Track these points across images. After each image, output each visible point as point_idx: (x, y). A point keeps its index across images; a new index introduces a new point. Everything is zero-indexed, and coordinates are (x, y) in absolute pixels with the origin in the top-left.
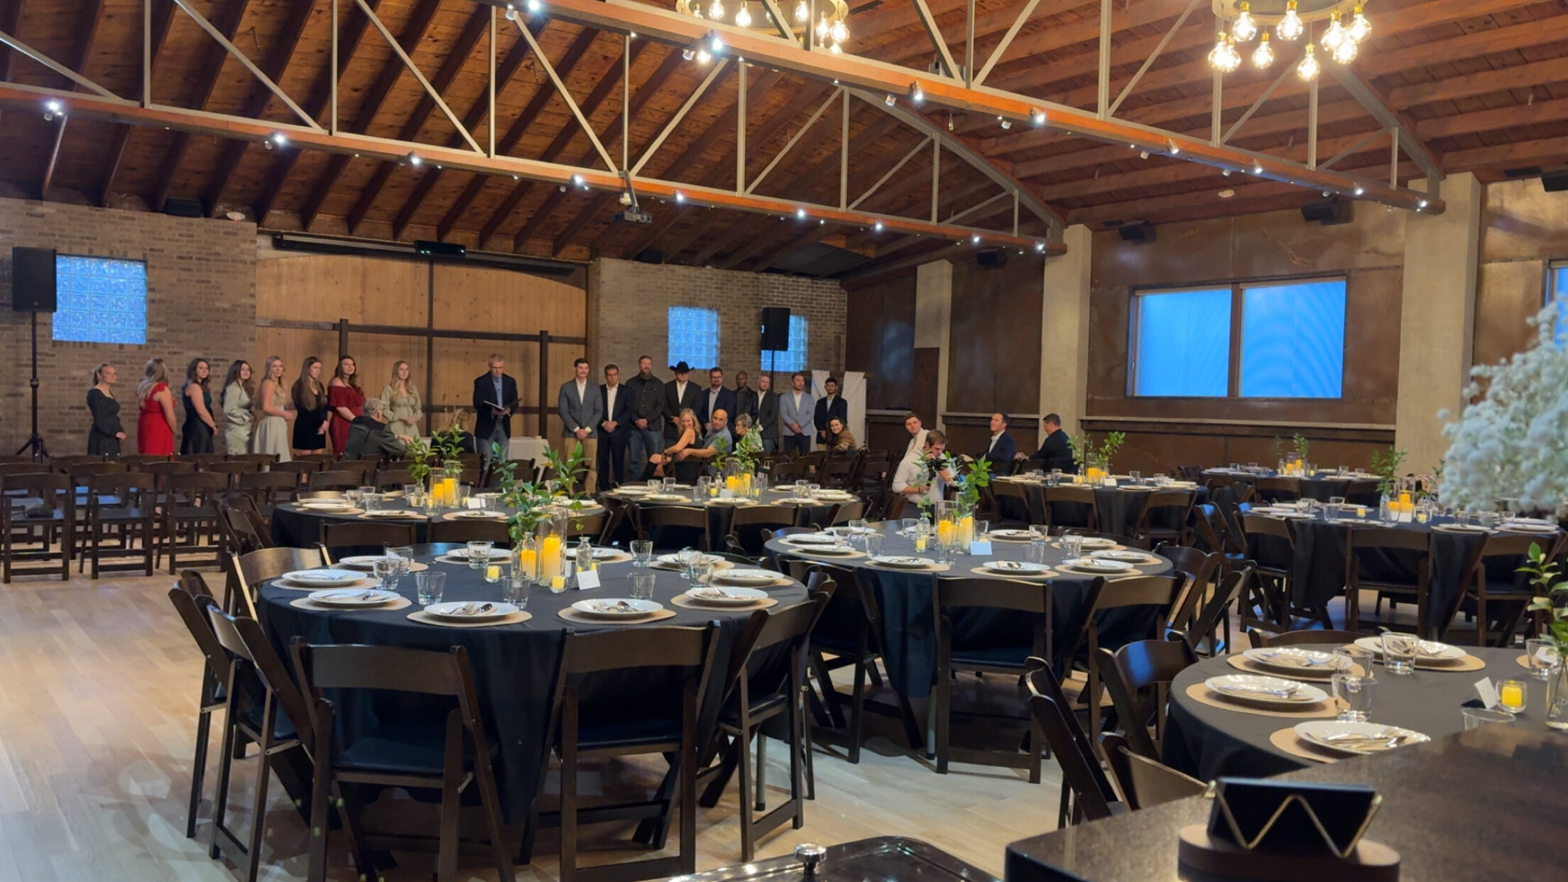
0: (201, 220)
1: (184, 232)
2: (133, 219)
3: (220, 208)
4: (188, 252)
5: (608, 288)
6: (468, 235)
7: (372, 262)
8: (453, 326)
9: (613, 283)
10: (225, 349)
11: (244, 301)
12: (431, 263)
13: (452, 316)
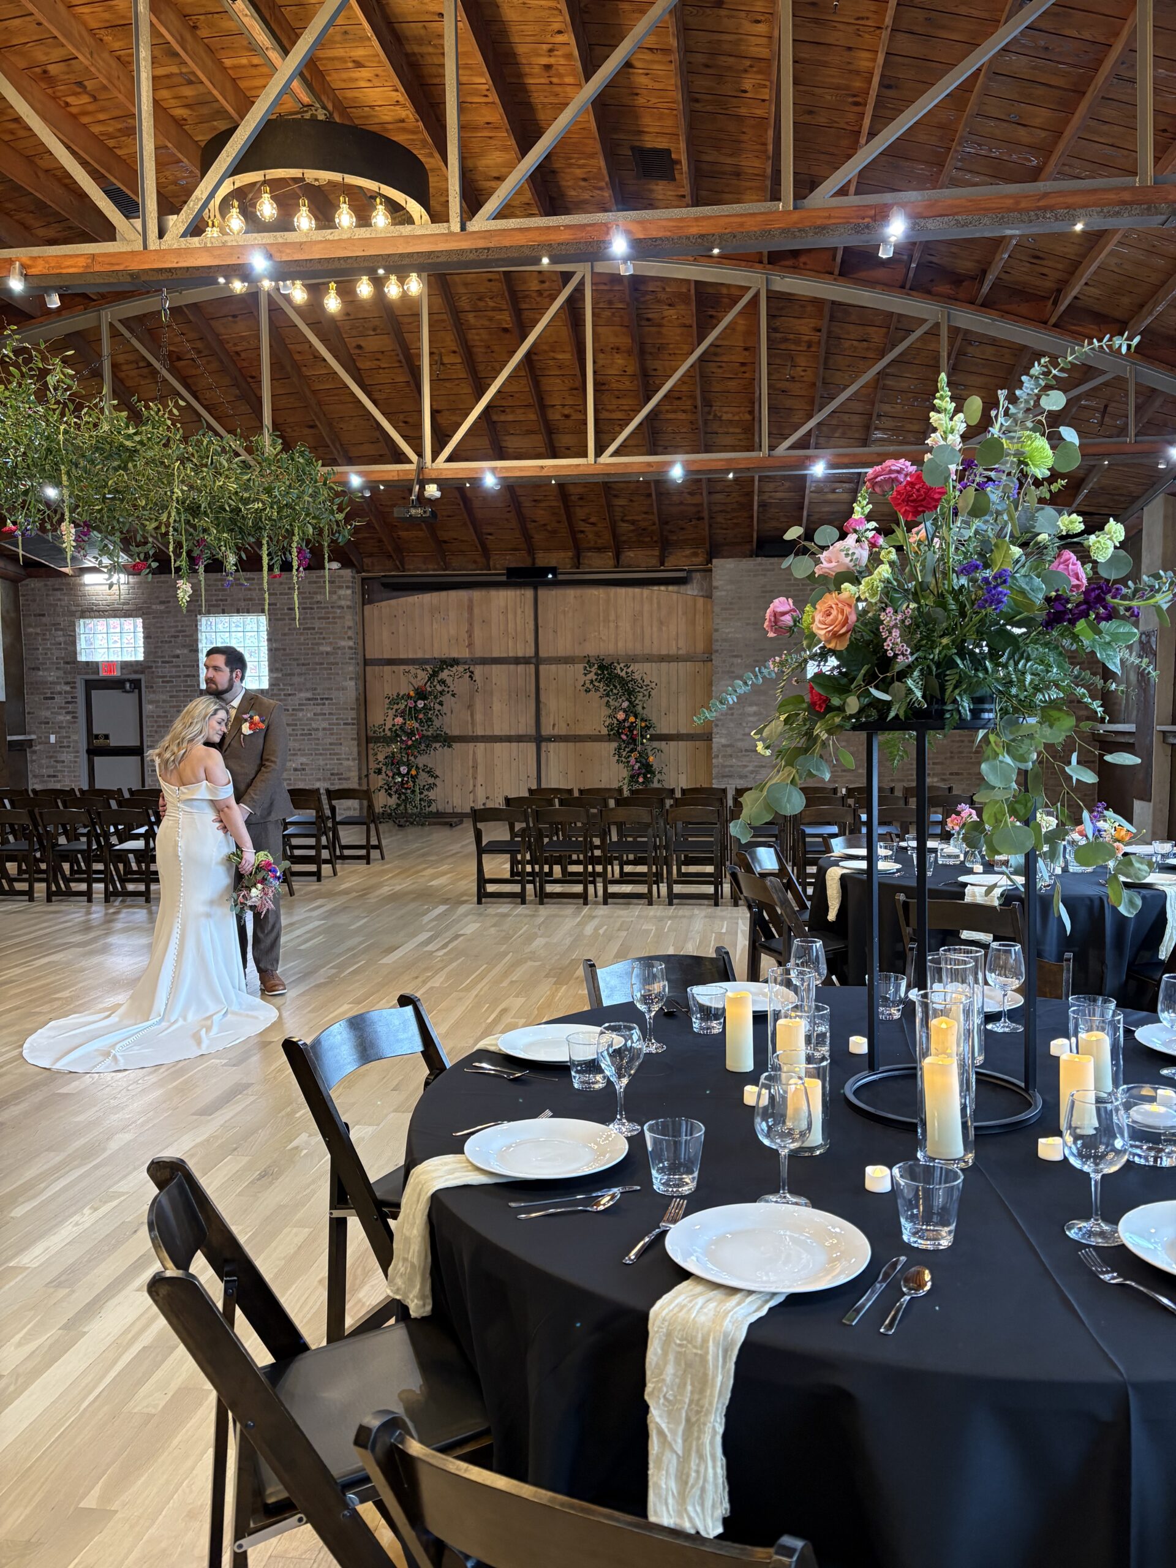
2: (253, 579)
5: (724, 593)
6: (562, 554)
7: (477, 594)
8: (561, 653)
9: (729, 587)
10: (330, 689)
11: (343, 643)
12: (536, 589)
13: (558, 643)
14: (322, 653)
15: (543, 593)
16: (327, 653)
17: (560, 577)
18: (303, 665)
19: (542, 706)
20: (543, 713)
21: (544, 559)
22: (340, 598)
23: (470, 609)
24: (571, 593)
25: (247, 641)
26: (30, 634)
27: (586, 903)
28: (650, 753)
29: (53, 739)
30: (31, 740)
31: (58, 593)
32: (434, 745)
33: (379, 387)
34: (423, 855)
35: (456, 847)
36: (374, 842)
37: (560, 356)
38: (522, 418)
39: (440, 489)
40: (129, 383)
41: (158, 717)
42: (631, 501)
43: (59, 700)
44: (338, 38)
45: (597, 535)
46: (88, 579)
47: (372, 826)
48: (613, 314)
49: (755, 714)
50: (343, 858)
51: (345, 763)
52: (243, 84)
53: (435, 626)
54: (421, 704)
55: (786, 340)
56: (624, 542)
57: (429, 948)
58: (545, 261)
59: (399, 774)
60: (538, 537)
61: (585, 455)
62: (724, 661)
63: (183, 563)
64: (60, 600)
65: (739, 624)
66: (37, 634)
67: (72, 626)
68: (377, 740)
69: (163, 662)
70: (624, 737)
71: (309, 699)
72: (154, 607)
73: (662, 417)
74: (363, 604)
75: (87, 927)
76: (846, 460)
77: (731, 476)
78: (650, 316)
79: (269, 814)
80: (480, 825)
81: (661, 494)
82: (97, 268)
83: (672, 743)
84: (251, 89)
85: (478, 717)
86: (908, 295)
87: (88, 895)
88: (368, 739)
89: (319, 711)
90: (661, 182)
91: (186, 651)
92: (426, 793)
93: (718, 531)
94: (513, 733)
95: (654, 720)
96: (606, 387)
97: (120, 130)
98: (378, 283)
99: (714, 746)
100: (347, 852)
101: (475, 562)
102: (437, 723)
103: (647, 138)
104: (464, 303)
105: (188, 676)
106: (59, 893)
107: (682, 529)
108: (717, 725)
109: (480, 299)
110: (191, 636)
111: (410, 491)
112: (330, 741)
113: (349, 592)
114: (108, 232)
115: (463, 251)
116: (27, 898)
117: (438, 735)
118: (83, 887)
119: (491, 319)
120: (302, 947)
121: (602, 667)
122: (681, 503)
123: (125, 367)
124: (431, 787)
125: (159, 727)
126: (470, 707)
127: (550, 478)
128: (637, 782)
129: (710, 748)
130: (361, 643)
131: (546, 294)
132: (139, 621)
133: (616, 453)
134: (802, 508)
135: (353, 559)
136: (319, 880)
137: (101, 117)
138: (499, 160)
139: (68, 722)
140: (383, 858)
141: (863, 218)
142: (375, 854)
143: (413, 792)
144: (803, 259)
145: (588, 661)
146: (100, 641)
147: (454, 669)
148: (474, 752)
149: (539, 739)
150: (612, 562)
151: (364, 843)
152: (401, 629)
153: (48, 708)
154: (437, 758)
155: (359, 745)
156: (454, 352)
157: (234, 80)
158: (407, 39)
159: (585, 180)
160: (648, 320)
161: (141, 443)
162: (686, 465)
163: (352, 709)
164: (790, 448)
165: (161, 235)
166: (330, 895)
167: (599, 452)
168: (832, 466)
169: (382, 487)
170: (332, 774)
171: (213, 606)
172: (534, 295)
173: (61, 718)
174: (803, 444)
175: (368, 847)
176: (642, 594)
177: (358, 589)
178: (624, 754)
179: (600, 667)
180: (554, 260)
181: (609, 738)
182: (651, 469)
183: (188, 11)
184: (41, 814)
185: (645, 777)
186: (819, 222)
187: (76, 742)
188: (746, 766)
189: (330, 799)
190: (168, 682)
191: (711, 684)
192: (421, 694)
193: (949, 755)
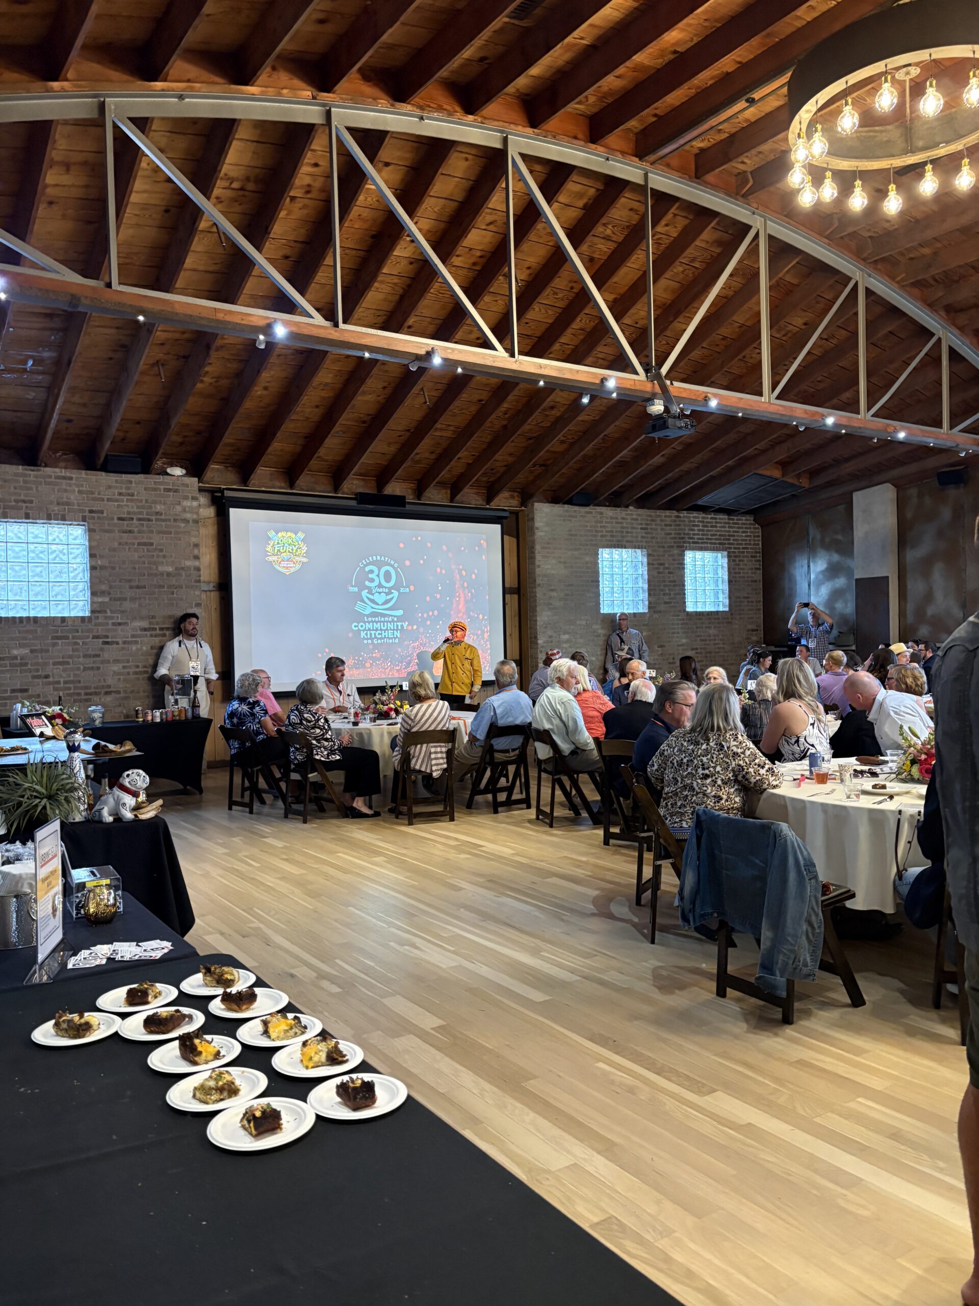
0: (141, 477)
1: (124, 491)
2: (71, 478)
3: (159, 464)
4: (129, 513)
5: (542, 534)
6: (407, 485)
11: (188, 563)
17: (408, 507)
18: (138, 587)
21: (394, 488)
22: (184, 510)
49: (567, 641)
61: (762, 393)
65: (554, 561)
71: (145, 630)
101: (324, 483)
113: (196, 503)
150: (448, 497)
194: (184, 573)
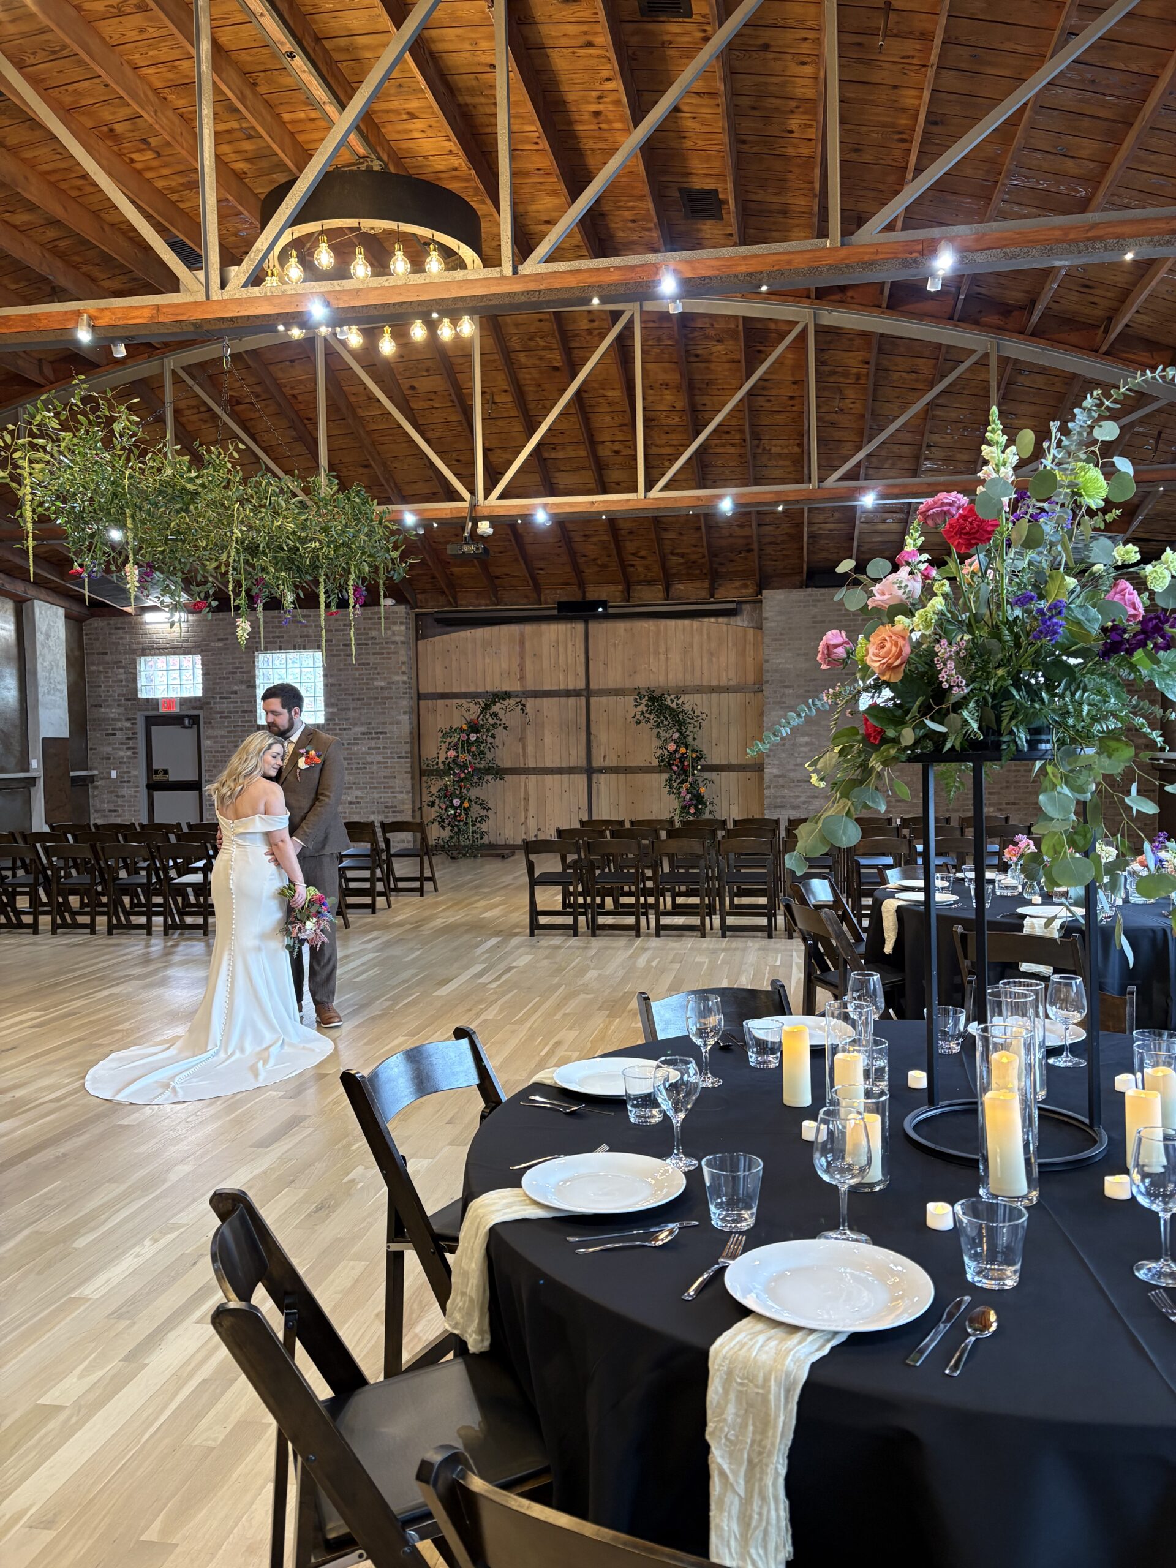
2: (310, 616)
5: (773, 624)
6: (613, 588)
7: (528, 629)
8: (611, 685)
9: (779, 618)
10: (384, 723)
11: (397, 678)
12: (586, 622)
13: (610, 675)
14: (377, 688)
15: (593, 626)
16: (382, 688)
17: (611, 610)
18: (358, 699)
19: (592, 737)
20: (594, 744)
21: (594, 593)
22: (394, 634)
23: (522, 643)
24: (621, 626)
25: (303, 677)
26: (93, 672)
27: (638, 935)
28: (701, 784)
29: (114, 774)
30: (93, 776)
31: (120, 631)
32: (486, 778)
33: (432, 426)
34: (476, 887)
35: (507, 879)
36: (427, 874)
37: (609, 393)
38: (572, 454)
39: (492, 526)
40: (190, 428)
41: (217, 752)
42: (681, 534)
43: (120, 735)
44: (393, 91)
45: (647, 568)
46: (148, 617)
47: (426, 858)
48: (662, 351)
49: (807, 744)
50: (397, 890)
51: (400, 796)
52: (301, 138)
53: (487, 660)
54: (473, 737)
55: (835, 373)
56: (674, 575)
57: (484, 980)
58: (596, 301)
59: (452, 806)
60: (589, 572)
61: (635, 490)
62: (775, 692)
63: (243, 602)
64: (121, 638)
65: (789, 654)
66: (100, 672)
67: (134, 663)
68: (430, 773)
69: (221, 698)
70: (675, 768)
71: (364, 734)
72: (212, 644)
73: (711, 451)
74: (417, 640)
75: (146, 960)
76: (896, 491)
77: (780, 508)
78: (699, 352)
79: (323, 847)
80: (532, 857)
81: (711, 527)
82: (161, 319)
83: (723, 774)
84: (308, 142)
85: (530, 749)
86: (957, 326)
87: (148, 928)
88: (421, 772)
89: (373, 745)
90: (710, 222)
91: (243, 687)
92: (478, 825)
93: (769, 563)
94: (564, 765)
95: (705, 751)
96: (655, 423)
97: (182, 184)
98: (432, 326)
99: (766, 776)
100: (401, 885)
101: (527, 597)
102: (489, 756)
103: (695, 179)
104: (515, 343)
105: (246, 712)
106: (119, 926)
107: (732, 561)
108: (768, 756)
109: (531, 339)
110: (249, 672)
111: (463, 528)
112: (383, 774)
113: (403, 628)
114: (172, 284)
115: (515, 293)
116: (88, 931)
117: (490, 768)
118: (143, 920)
119: (541, 358)
120: (357, 980)
121: (652, 699)
122: (731, 536)
123: (187, 412)
124: (483, 819)
125: (217, 761)
126: (522, 739)
127: (600, 513)
128: (688, 813)
129: (763, 779)
130: (414, 676)
131: (596, 332)
132: (198, 658)
133: (666, 488)
134: (852, 539)
135: (408, 596)
136: (374, 912)
137: (165, 172)
138: (550, 205)
139: (129, 757)
140: (436, 890)
141: (911, 253)
142: (429, 886)
143: (466, 824)
144: (850, 293)
145: (638, 693)
146: (160, 678)
147: (506, 702)
148: (526, 786)
149: (590, 771)
150: (661, 595)
151: (418, 875)
152: (454, 663)
153: (109, 744)
154: (489, 790)
155: (412, 778)
156: (506, 391)
157: (292, 133)
158: (459, 90)
159: (633, 221)
160: (697, 356)
161: (203, 485)
162: (736, 498)
163: (406, 743)
164: (840, 479)
165: (223, 285)
166: (385, 927)
167: (649, 487)
168: (883, 497)
169: (435, 525)
170: (386, 807)
171: (270, 642)
172: (584, 334)
173: (122, 753)
174: (853, 475)
175: (422, 879)
176: (692, 626)
177: (412, 624)
178: (675, 785)
179: (650, 699)
180: (603, 301)
181: (660, 769)
182: (700, 503)
183: (249, 69)
184: (102, 848)
185: (696, 808)
186: (866, 258)
187: (136, 777)
188: (798, 797)
189: (384, 832)
190: (225, 717)
191: (762, 714)
192: (474, 727)
193: (1005, 784)
194: (394, 687)
